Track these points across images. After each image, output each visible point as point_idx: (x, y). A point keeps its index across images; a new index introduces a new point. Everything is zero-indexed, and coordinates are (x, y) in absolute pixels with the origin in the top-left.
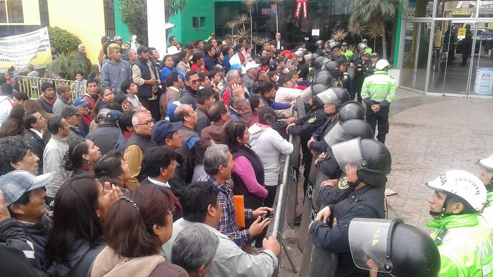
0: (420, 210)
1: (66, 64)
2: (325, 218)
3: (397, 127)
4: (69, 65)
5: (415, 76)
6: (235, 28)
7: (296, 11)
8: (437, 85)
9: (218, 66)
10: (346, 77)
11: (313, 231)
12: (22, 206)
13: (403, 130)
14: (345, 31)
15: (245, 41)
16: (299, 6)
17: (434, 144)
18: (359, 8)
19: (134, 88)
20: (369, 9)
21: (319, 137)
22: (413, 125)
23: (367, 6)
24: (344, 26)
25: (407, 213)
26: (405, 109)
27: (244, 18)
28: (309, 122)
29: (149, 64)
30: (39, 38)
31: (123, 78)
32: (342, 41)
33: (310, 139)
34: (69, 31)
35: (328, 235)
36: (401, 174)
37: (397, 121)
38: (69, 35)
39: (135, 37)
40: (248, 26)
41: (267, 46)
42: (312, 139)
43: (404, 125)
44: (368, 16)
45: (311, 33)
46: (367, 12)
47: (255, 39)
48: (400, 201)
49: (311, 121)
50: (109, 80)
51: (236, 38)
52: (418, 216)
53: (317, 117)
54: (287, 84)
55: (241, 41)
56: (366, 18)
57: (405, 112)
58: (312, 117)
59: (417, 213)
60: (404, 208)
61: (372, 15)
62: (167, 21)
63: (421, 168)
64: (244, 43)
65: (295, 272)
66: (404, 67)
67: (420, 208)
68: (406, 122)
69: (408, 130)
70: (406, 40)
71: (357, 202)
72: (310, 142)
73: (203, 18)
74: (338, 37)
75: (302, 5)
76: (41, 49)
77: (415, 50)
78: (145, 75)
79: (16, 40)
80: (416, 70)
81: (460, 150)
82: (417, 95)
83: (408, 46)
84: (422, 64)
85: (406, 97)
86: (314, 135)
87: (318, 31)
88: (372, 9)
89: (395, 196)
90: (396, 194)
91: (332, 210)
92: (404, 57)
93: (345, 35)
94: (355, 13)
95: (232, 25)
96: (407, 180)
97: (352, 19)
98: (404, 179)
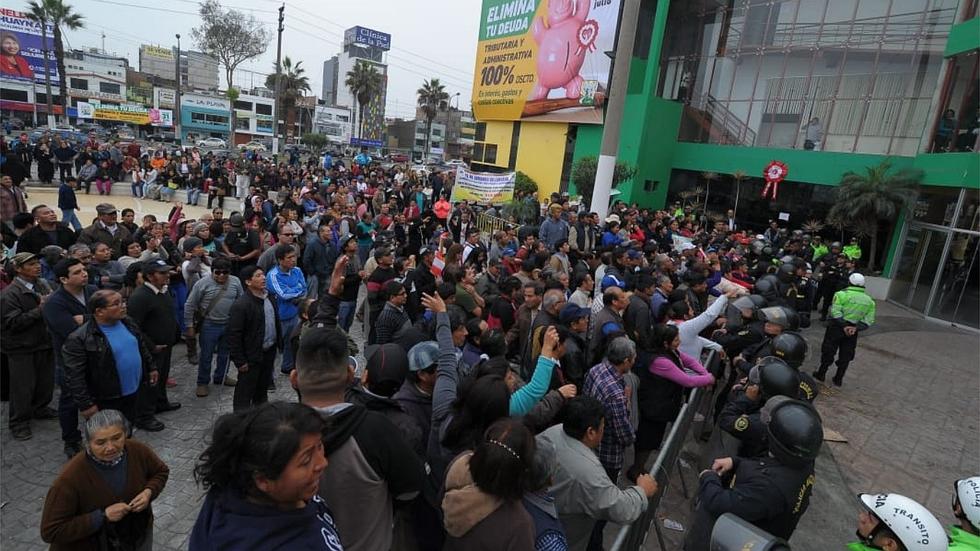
0: (876, 476)
1: (518, 209)
2: (723, 469)
3: (873, 352)
4: (521, 209)
5: (912, 293)
6: (687, 199)
7: (763, 189)
8: (945, 309)
10: (804, 283)
11: (702, 481)
12: (427, 375)
13: (879, 358)
14: (822, 223)
16: (769, 185)
17: (921, 390)
18: (845, 200)
19: (566, 247)
20: (858, 204)
21: (750, 356)
22: (896, 356)
23: (855, 200)
24: (821, 216)
25: (856, 474)
26: (889, 331)
27: (699, 191)
29: (587, 229)
30: (507, 179)
31: (559, 237)
32: (816, 234)
33: (738, 355)
34: (530, 176)
35: (716, 498)
36: (860, 417)
37: (873, 345)
38: (529, 180)
39: (581, 197)
40: (702, 199)
41: (719, 225)
42: (740, 357)
43: (883, 353)
44: (856, 211)
45: (778, 216)
46: (855, 206)
48: (850, 454)
50: (546, 236)
52: (870, 482)
56: (853, 213)
57: (888, 335)
59: (869, 478)
60: (853, 465)
61: (860, 210)
62: (614, 186)
63: (892, 418)
65: (686, 497)
66: (897, 277)
67: (876, 472)
68: (886, 348)
69: (886, 360)
70: (908, 242)
71: (764, 473)
72: (737, 358)
73: (656, 183)
74: (810, 229)
75: (772, 185)
76: (506, 189)
77: (919, 258)
78: (580, 240)
79: (490, 177)
80: (915, 285)
81: (962, 409)
82: (912, 317)
83: (910, 250)
84: (927, 279)
85: (895, 315)
86: (745, 352)
87: (788, 215)
88: (862, 204)
89: (843, 445)
90: (845, 442)
91: (735, 465)
92: (902, 263)
93: (820, 227)
94: (838, 205)
95: (686, 195)
96: (867, 428)
97: (833, 211)
98: (863, 426)
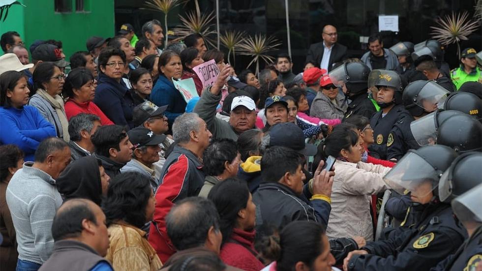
9: (147, 104)
15: (200, 41)
28: (416, 245)
45: (375, 24)
47: (230, 41)
49: (421, 243)
51: (176, 36)
53: (434, 232)
54: (350, 152)
55: (190, 42)
58: (424, 233)
64: (199, 47)
74: (450, 35)
87: (395, 18)
93: (470, 28)
